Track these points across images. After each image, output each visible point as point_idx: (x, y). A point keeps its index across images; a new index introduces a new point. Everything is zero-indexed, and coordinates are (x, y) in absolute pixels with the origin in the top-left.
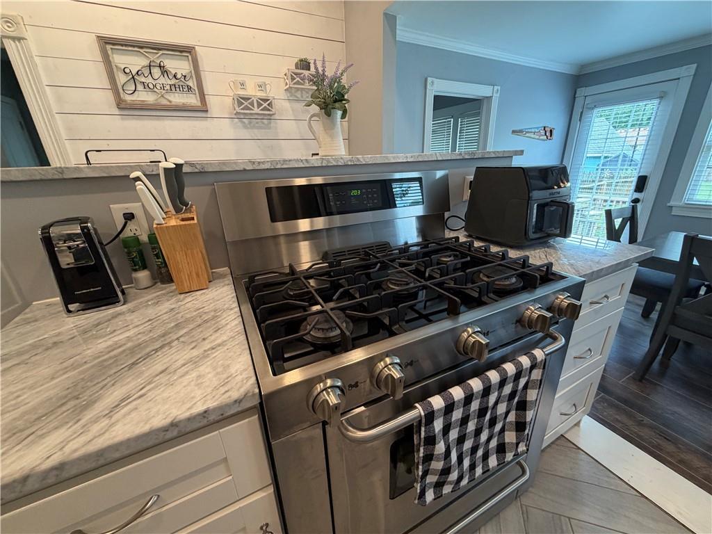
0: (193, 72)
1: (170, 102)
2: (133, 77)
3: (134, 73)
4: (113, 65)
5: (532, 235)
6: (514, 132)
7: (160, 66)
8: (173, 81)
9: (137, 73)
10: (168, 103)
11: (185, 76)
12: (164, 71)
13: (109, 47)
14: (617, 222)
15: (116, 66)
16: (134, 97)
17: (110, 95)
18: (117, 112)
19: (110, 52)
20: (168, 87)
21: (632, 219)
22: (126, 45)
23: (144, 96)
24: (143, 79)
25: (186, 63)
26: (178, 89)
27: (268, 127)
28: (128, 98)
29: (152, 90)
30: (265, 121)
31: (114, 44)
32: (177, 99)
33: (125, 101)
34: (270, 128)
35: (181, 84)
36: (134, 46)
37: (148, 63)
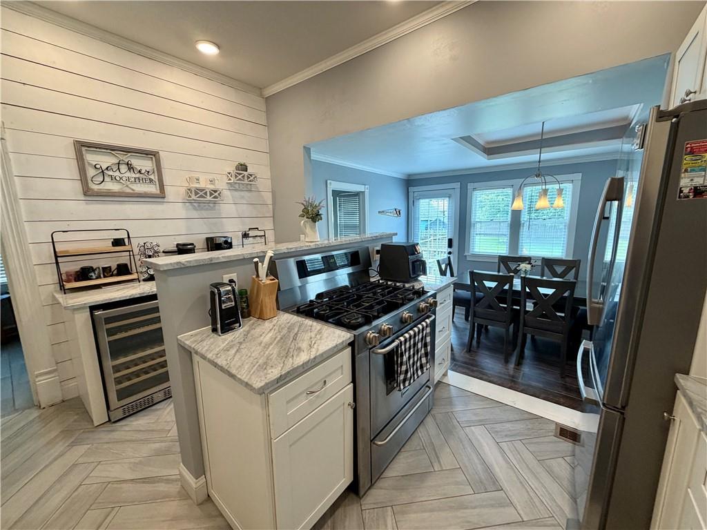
0: (155, 169)
1: (133, 190)
2: (103, 171)
3: (104, 168)
4: (86, 161)
5: (412, 276)
6: (379, 212)
7: (128, 164)
8: (138, 175)
9: (107, 168)
10: (132, 192)
11: (148, 172)
12: (130, 167)
13: (84, 149)
14: (443, 267)
15: (89, 163)
16: (101, 187)
17: (78, 185)
18: (83, 198)
19: (84, 152)
20: (133, 180)
21: (449, 264)
22: (100, 148)
23: (110, 186)
24: (111, 173)
25: (150, 162)
26: (141, 181)
27: (213, 209)
28: (95, 187)
29: (119, 182)
30: (211, 205)
31: (89, 147)
32: (140, 188)
33: (92, 190)
34: (215, 210)
35: (144, 177)
36: (107, 149)
37: (117, 161)
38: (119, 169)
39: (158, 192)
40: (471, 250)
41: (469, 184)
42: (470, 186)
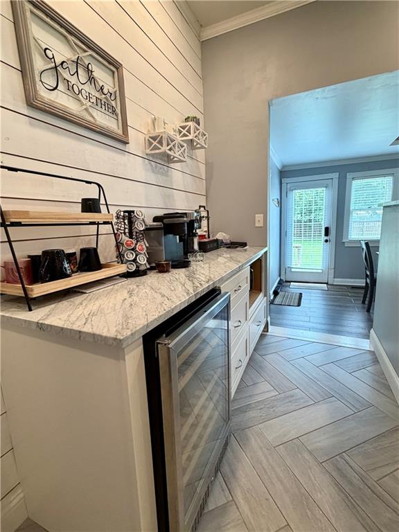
0: (118, 93)
1: (93, 119)
2: (56, 67)
3: (58, 61)
4: (30, 34)
7: (88, 69)
8: (100, 95)
9: (62, 64)
10: (92, 121)
11: (111, 94)
12: (91, 77)
13: (27, 6)
15: (34, 39)
16: (53, 97)
17: (17, 80)
18: (25, 110)
20: (94, 100)
22: (52, 19)
23: (62, 99)
24: (67, 76)
26: (103, 107)
28: (45, 94)
29: (77, 96)
31: (37, 8)
32: (102, 119)
33: (41, 98)
34: (167, 176)
35: (107, 101)
36: (62, 26)
37: (74, 58)
38: (77, 71)
39: (120, 132)
40: (349, 237)
41: (348, 174)
42: (349, 176)
